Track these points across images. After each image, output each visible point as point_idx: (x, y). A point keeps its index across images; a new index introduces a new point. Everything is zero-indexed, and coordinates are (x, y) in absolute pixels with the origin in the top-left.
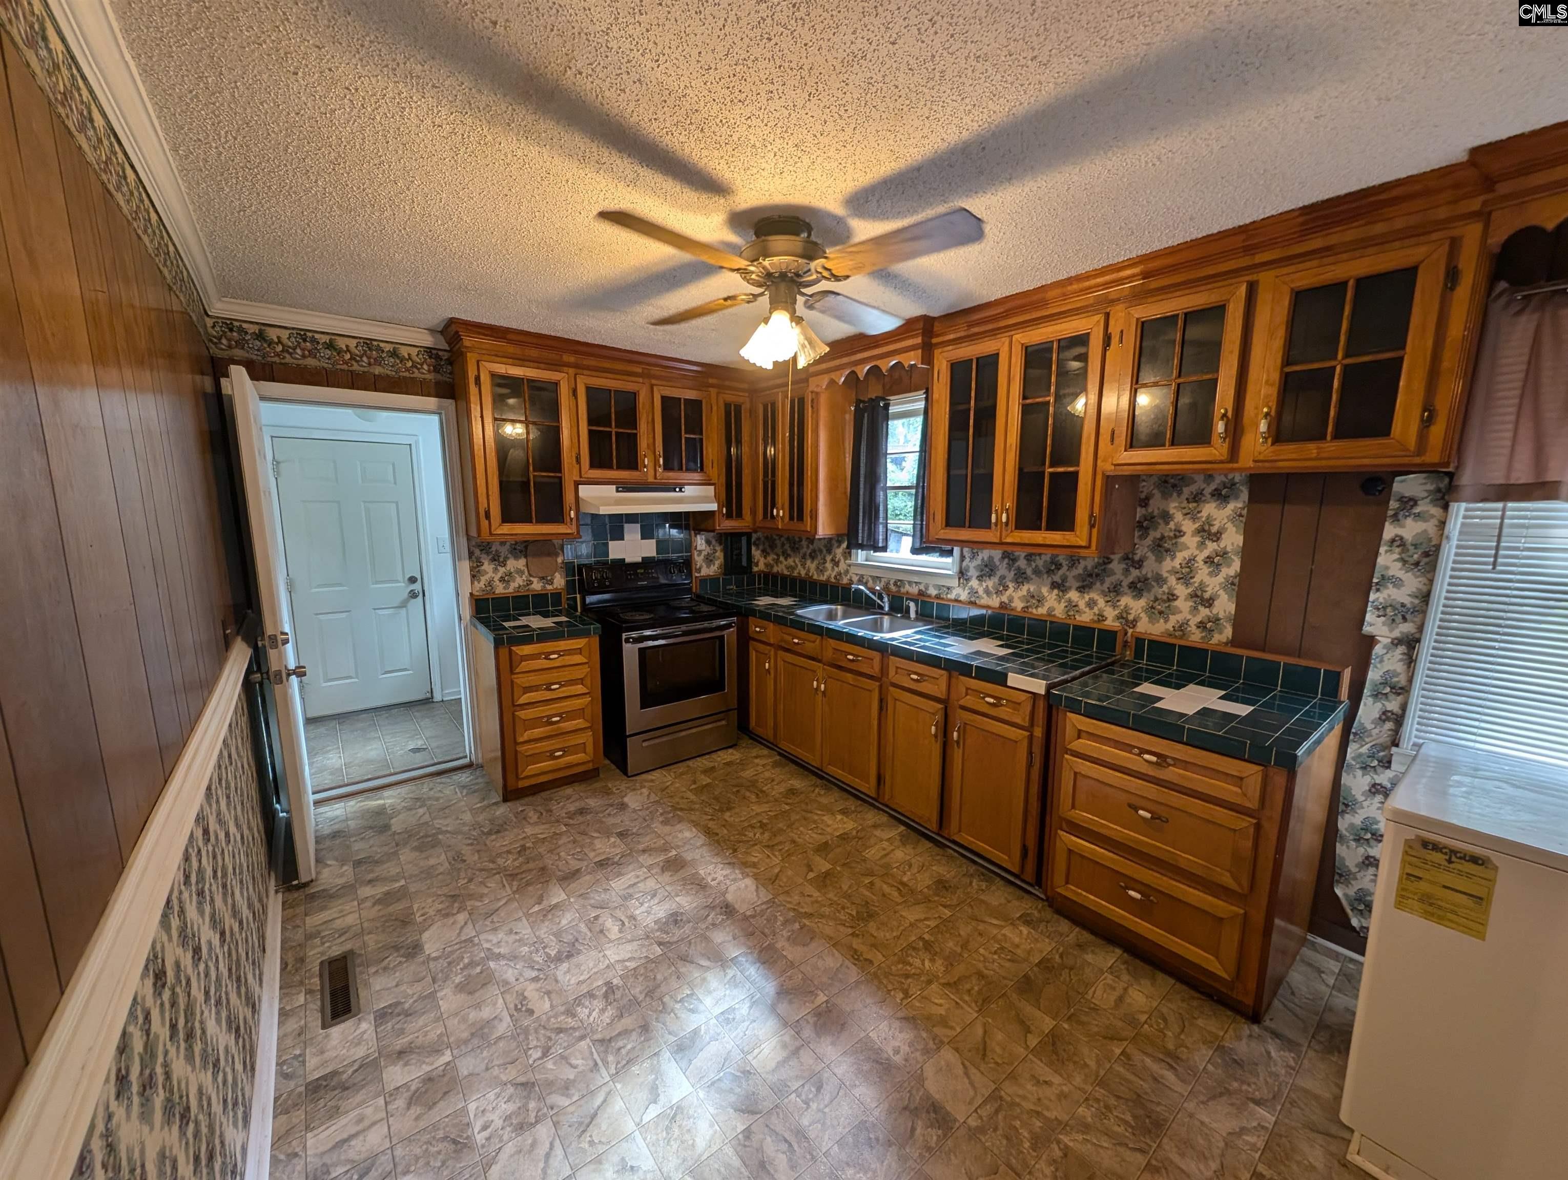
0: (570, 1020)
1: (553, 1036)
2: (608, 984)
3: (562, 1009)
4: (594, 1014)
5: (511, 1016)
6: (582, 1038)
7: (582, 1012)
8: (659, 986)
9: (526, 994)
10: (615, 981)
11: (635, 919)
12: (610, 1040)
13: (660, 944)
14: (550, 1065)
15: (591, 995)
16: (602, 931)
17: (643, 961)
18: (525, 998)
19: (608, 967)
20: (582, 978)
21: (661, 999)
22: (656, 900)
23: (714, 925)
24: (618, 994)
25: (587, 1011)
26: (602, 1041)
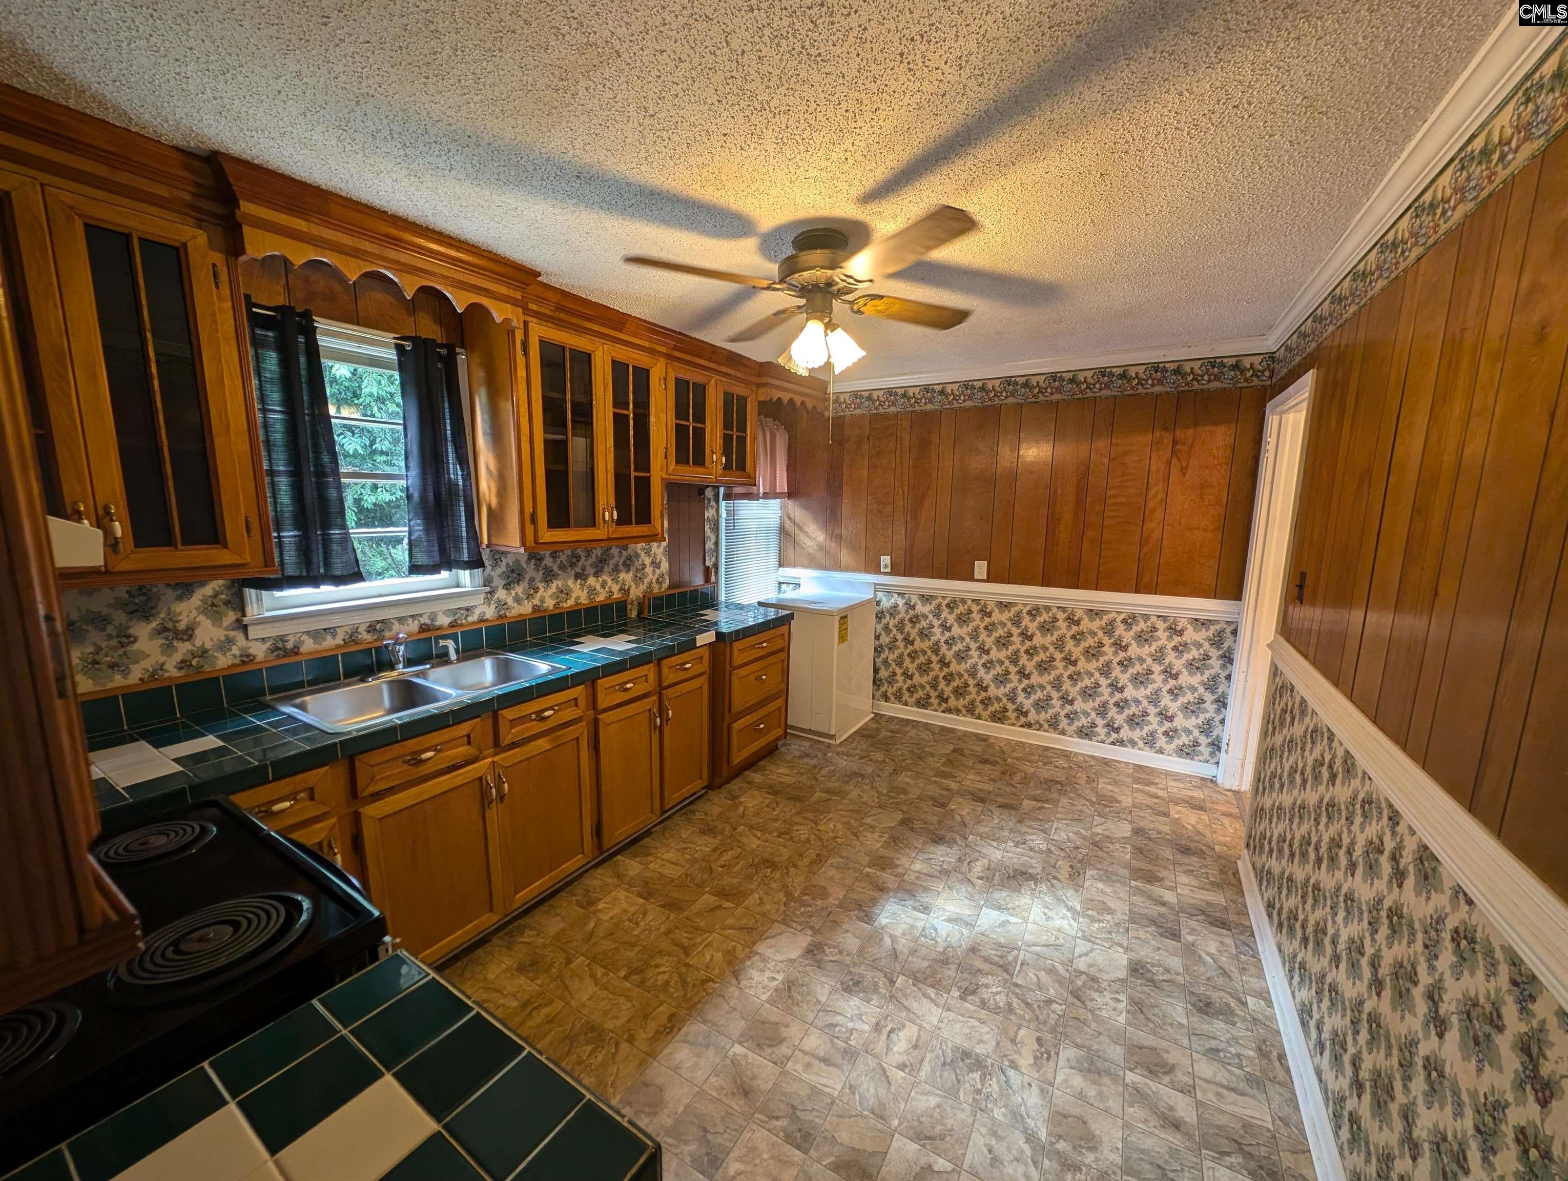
0: (1015, 1004)
1: (1035, 1006)
2: (963, 998)
3: (1013, 1017)
4: (994, 990)
5: (1057, 1054)
6: (1016, 985)
7: (1001, 1000)
8: (934, 960)
9: (1032, 1061)
10: (956, 994)
11: (877, 1024)
12: (1001, 966)
13: (892, 982)
14: (1052, 992)
15: (983, 1004)
16: (915, 1047)
17: (921, 985)
18: (1036, 1058)
19: (949, 1009)
20: (976, 1023)
21: (943, 953)
22: (838, 1018)
23: (841, 952)
24: (965, 984)
25: (997, 997)
26: (1006, 971)
